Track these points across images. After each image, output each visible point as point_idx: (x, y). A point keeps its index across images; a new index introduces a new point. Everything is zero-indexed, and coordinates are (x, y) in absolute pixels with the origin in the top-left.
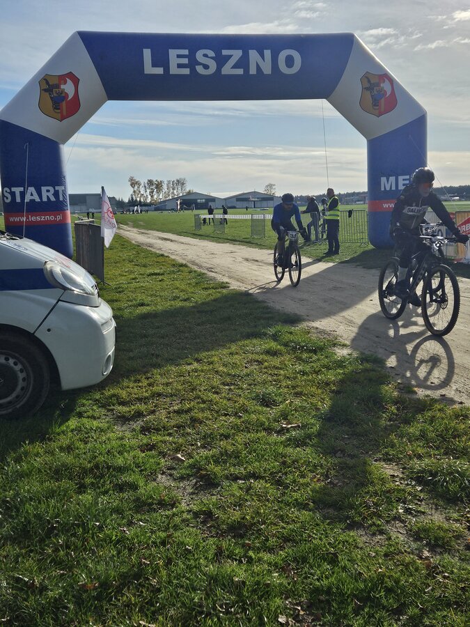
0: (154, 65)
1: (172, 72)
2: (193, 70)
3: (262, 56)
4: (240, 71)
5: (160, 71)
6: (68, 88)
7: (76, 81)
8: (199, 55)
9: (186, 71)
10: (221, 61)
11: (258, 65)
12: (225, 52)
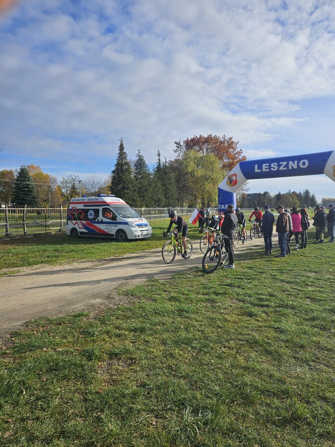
0: (258, 169)
1: (263, 171)
2: (270, 170)
3: (294, 163)
4: (286, 168)
5: (260, 171)
6: (234, 178)
7: (236, 176)
8: (272, 165)
9: (268, 170)
10: (279, 166)
11: (292, 167)
12: (281, 163)
